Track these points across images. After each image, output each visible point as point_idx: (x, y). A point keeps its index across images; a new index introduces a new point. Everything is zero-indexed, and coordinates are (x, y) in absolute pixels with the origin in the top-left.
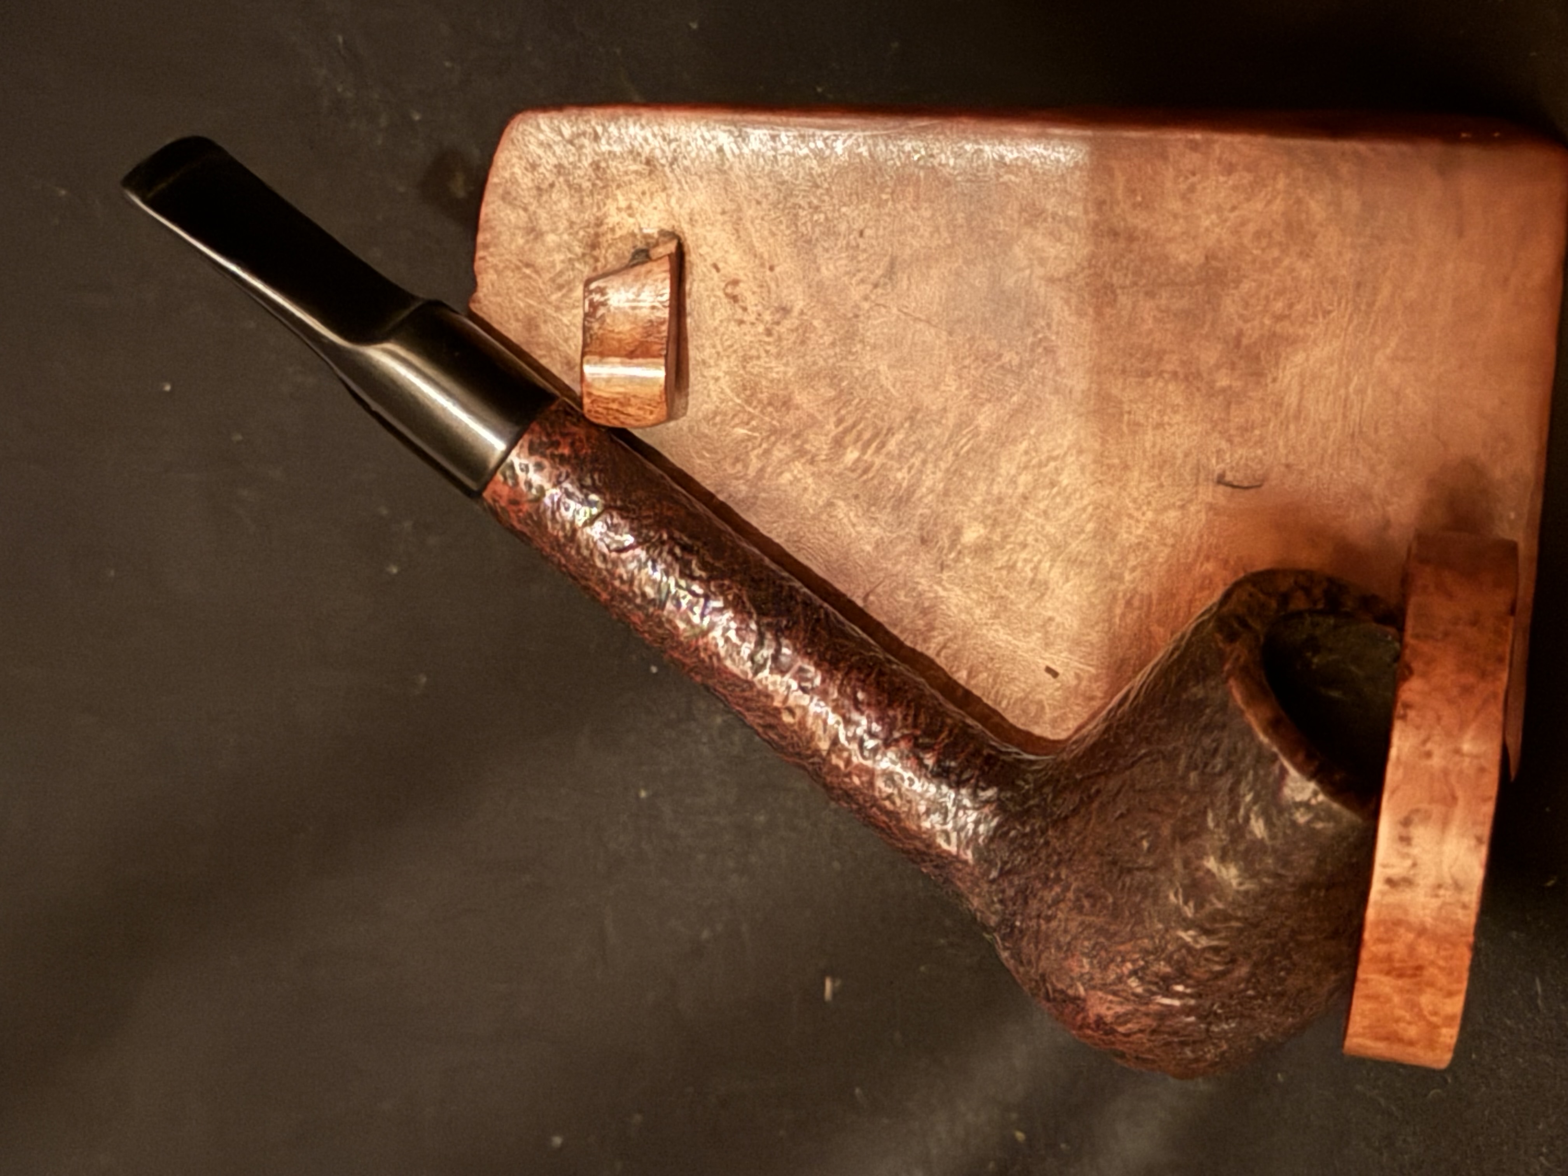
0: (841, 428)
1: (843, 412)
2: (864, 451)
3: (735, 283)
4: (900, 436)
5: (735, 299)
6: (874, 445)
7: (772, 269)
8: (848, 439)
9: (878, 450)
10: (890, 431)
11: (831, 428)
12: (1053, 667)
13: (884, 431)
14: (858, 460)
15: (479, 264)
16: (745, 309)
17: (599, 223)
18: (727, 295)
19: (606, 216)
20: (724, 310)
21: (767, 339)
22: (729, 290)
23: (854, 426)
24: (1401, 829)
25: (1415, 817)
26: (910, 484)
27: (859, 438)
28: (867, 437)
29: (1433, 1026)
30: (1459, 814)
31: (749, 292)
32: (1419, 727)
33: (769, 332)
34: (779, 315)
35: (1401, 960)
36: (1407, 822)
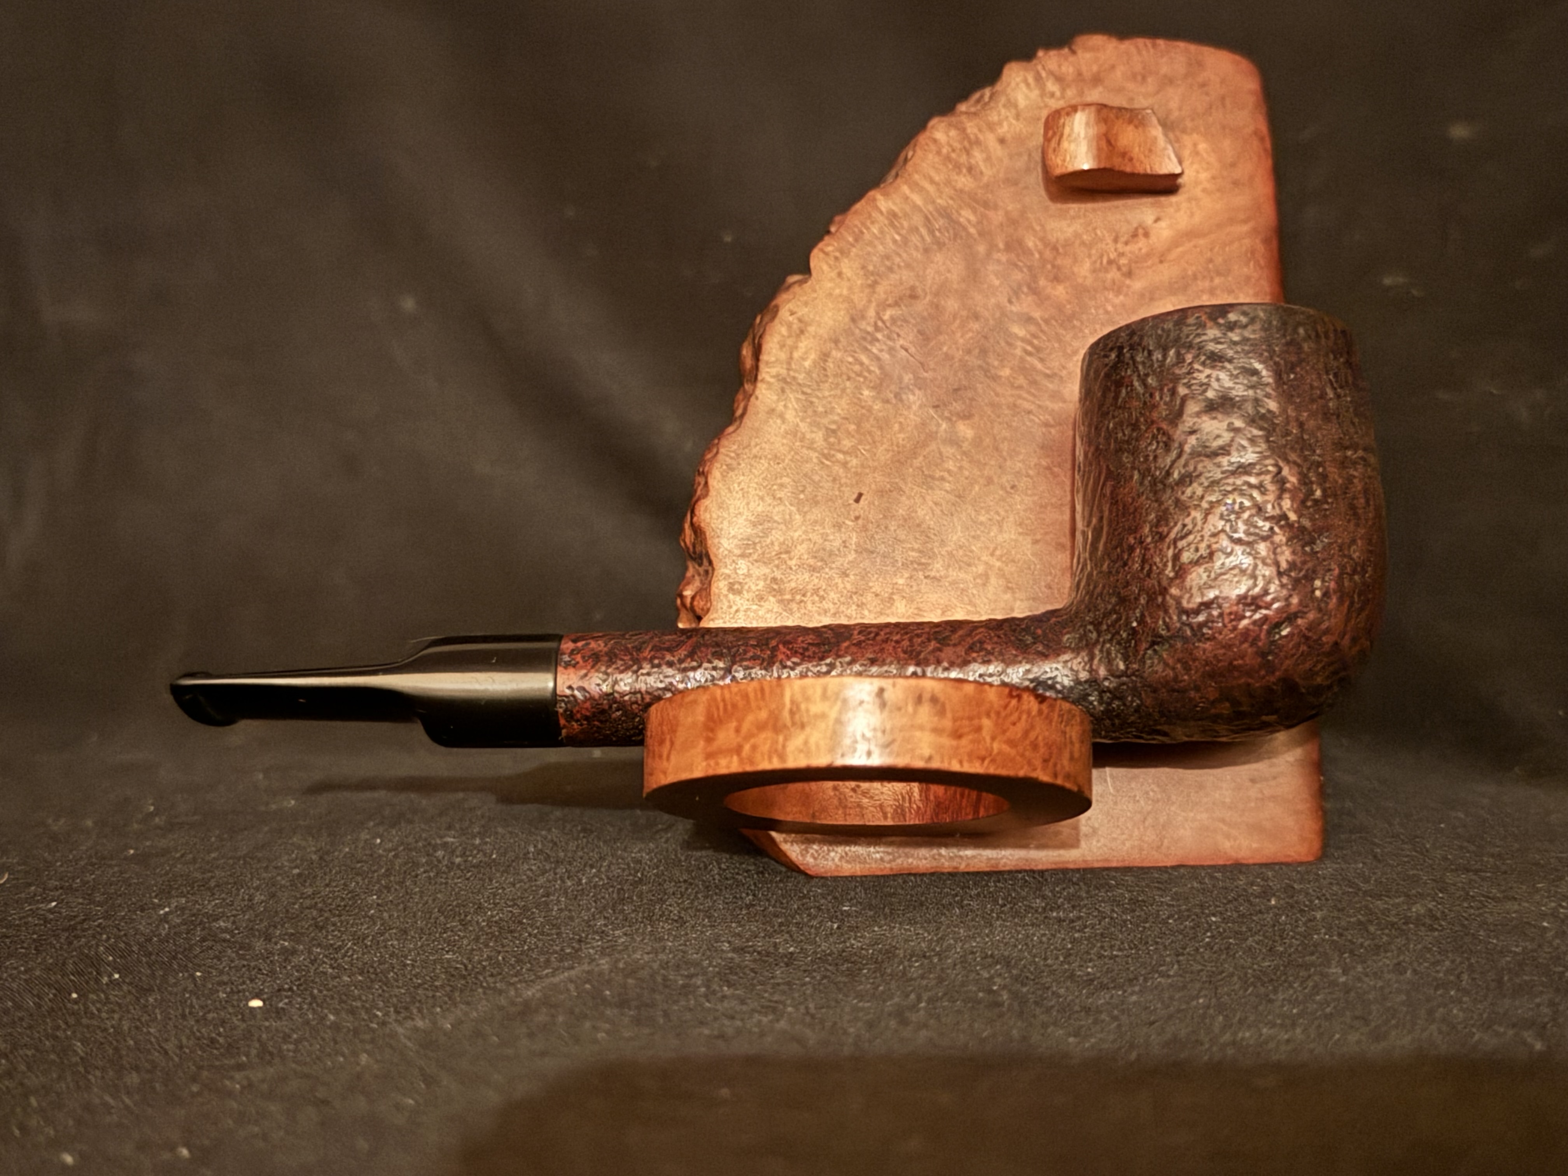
0: (1041, 322)
1: (1054, 322)
2: (1023, 340)
3: (1146, 235)
4: (1039, 366)
5: (1135, 235)
6: (1029, 348)
7: (1162, 262)
8: (1033, 328)
9: (1024, 351)
10: (1042, 360)
11: (1037, 314)
12: (863, 498)
13: (1041, 356)
14: (1016, 337)
15: (1140, 42)
16: (1126, 243)
17: (1184, 131)
18: (1136, 229)
19: (1189, 134)
20: (1125, 230)
21: (1105, 261)
22: (1141, 231)
23: (1042, 331)
24: (926, 696)
25: (938, 707)
26: (1000, 377)
27: (1034, 336)
28: (1036, 342)
29: (738, 750)
30: (947, 742)
31: (1141, 245)
32: (1006, 707)
33: (1110, 262)
34: (1124, 269)
35: (808, 711)
36: (934, 700)
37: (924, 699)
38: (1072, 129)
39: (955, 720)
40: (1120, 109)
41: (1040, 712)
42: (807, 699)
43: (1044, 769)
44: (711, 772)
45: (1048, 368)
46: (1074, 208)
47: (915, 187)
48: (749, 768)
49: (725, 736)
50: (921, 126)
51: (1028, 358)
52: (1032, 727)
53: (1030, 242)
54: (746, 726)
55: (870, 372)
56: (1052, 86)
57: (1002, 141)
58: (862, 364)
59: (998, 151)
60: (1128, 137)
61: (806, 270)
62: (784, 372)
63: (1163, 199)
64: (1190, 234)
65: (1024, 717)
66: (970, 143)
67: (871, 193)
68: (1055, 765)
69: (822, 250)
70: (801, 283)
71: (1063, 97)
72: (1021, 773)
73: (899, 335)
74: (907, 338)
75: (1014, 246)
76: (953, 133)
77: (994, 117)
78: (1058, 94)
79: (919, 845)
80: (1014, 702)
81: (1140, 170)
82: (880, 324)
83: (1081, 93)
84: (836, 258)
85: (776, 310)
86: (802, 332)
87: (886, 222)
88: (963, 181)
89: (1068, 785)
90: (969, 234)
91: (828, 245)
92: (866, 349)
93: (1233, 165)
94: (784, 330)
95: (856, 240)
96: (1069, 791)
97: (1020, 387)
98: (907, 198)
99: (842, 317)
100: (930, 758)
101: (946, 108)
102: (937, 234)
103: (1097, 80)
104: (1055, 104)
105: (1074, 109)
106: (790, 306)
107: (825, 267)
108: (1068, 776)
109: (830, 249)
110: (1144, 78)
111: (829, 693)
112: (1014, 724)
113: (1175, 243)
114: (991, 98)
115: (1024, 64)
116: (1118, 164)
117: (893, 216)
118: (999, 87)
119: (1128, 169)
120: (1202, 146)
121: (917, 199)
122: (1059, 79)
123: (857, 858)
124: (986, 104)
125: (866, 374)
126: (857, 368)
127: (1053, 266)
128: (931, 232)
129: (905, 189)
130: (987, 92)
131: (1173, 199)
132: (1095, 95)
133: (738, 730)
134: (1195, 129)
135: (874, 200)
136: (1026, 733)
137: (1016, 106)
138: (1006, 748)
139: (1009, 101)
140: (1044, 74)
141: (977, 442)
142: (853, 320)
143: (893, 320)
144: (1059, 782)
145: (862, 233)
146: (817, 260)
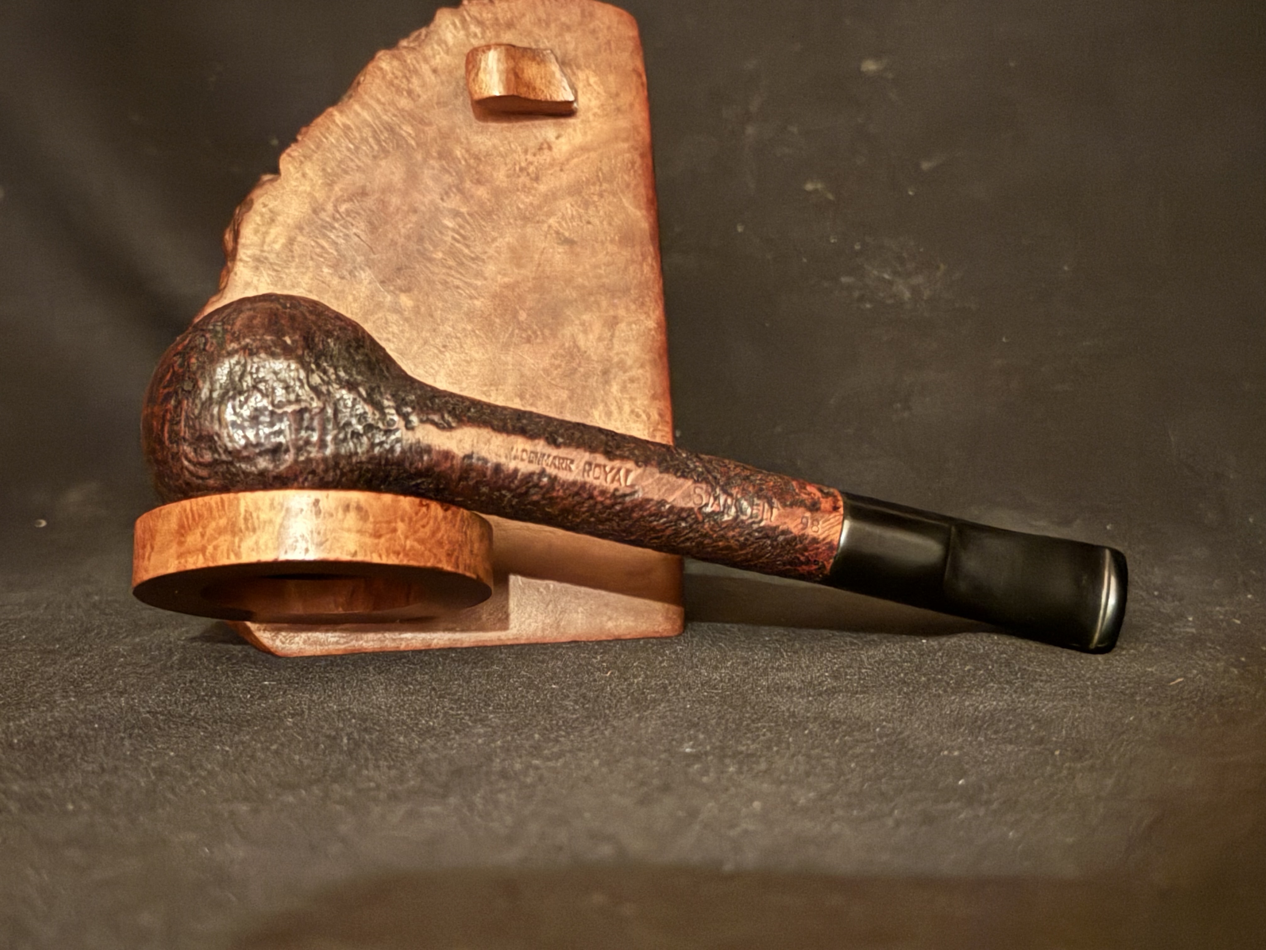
0: (466, 215)
1: (477, 216)
2: (453, 230)
3: (550, 148)
4: (466, 251)
5: (541, 149)
6: (457, 236)
7: (561, 170)
8: (459, 220)
9: (454, 238)
10: (468, 246)
11: (464, 210)
13: (467, 242)
14: (448, 227)
16: (535, 155)
17: (579, 67)
18: (542, 144)
19: (582, 70)
20: (532, 144)
21: (517, 168)
22: (545, 146)
23: (468, 223)
24: (353, 505)
25: (363, 514)
26: (435, 259)
27: (461, 226)
28: (462, 231)
29: (203, 550)
30: (369, 540)
31: (545, 157)
32: (417, 514)
33: (522, 169)
34: (533, 176)
35: (258, 518)
36: (359, 508)
37: (351, 507)
38: (487, 64)
39: (375, 523)
40: (525, 49)
41: (445, 518)
42: (258, 509)
43: (448, 562)
44: (182, 568)
45: (472, 252)
46: (493, 126)
47: (365, 105)
48: (211, 564)
49: (193, 539)
50: (370, 57)
51: (457, 245)
52: (438, 529)
53: (458, 152)
54: (209, 531)
55: (328, 253)
56: (474, 28)
57: (435, 71)
58: (323, 247)
59: (431, 78)
60: (531, 71)
61: (276, 171)
62: (258, 252)
63: (562, 120)
64: (584, 149)
65: (431, 522)
66: (411, 72)
67: (330, 110)
68: (457, 558)
69: (289, 155)
70: (271, 181)
71: (483, 37)
72: (429, 564)
73: (352, 225)
74: (359, 228)
75: (445, 155)
76: (396, 63)
77: (428, 51)
78: (479, 35)
79: (367, 631)
80: (424, 509)
81: (541, 97)
82: (338, 216)
83: (498, 36)
84: (301, 162)
85: (252, 202)
86: (273, 220)
87: (342, 134)
88: (404, 102)
89: (468, 574)
90: (408, 144)
91: (294, 151)
92: (325, 236)
93: (617, 95)
94: (258, 219)
95: (318, 148)
96: (469, 579)
97: (450, 268)
98: (358, 114)
99: (307, 208)
100: (355, 554)
101: (391, 44)
102: (384, 144)
103: (510, 25)
104: (475, 43)
105: (488, 47)
106: (261, 200)
107: (292, 169)
108: (468, 567)
109: (295, 154)
110: (548, 25)
111: (276, 503)
112: (423, 526)
113: (571, 156)
114: (426, 36)
115: (453, 10)
116: (523, 92)
117: (347, 128)
118: (432, 27)
119: (532, 97)
120: (592, 80)
121: (365, 115)
122: (480, 23)
123: (316, 642)
124: (424, 41)
125: (326, 255)
126: (318, 250)
127: (477, 172)
128: (378, 142)
129: (357, 107)
130: (423, 31)
131: (571, 121)
132: (508, 37)
133: (203, 535)
134: (588, 67)
135: (332, 115)
136: (434, 533)
137: (446, 43)
138: (417, 546)
139: (440, 39)
140: (468, 18)
141: (416, 310)
142: (315, 211)
143: (348, 213)
144: (460, 571)
145: (322, 141)
146: (285, 163)
